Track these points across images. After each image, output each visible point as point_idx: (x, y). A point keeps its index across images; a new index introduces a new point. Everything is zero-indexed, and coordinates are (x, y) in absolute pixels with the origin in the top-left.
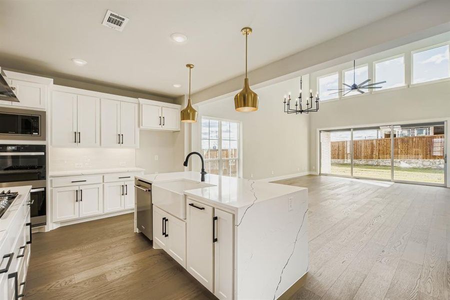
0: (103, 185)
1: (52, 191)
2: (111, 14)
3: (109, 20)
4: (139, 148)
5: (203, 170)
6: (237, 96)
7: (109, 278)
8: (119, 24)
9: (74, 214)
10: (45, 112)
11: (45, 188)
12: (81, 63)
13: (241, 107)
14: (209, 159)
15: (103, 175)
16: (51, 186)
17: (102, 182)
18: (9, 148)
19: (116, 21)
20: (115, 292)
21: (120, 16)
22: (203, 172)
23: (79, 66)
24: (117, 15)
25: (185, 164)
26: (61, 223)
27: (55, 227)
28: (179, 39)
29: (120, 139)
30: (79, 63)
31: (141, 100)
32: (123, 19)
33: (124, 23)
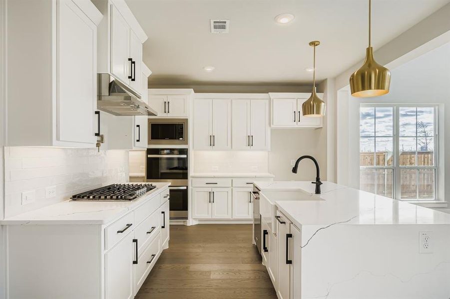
0: (232, 189)
1: (192, 189)
2: (215, 22)
3: (215, 27)
4: (270, 150)
5: (318, 179)
6: (353, 76)
7: (212, 276)
8: (224, 27)
9: (208, 214)
10: (187, 119)
11: (187, 187)
12: (210, 69)
13: (358, 91)
14: (375, 166)
15: (232, 179)
16: (192, 186)
17: (231, 186)
18: (165, 151)
19: (220, 25)
20: (211, 289)
21: (221, 21)
22: (318, 183)
23: (209, 72)
24: (219, 21)
25: (295, 170)
26: (200, 220)
27: (195, 223)
28: (284, 20)
29: (250, 141)
30: (209, 69)
31: (272, 95)
32: (225, 22)
33: (227, 25)
